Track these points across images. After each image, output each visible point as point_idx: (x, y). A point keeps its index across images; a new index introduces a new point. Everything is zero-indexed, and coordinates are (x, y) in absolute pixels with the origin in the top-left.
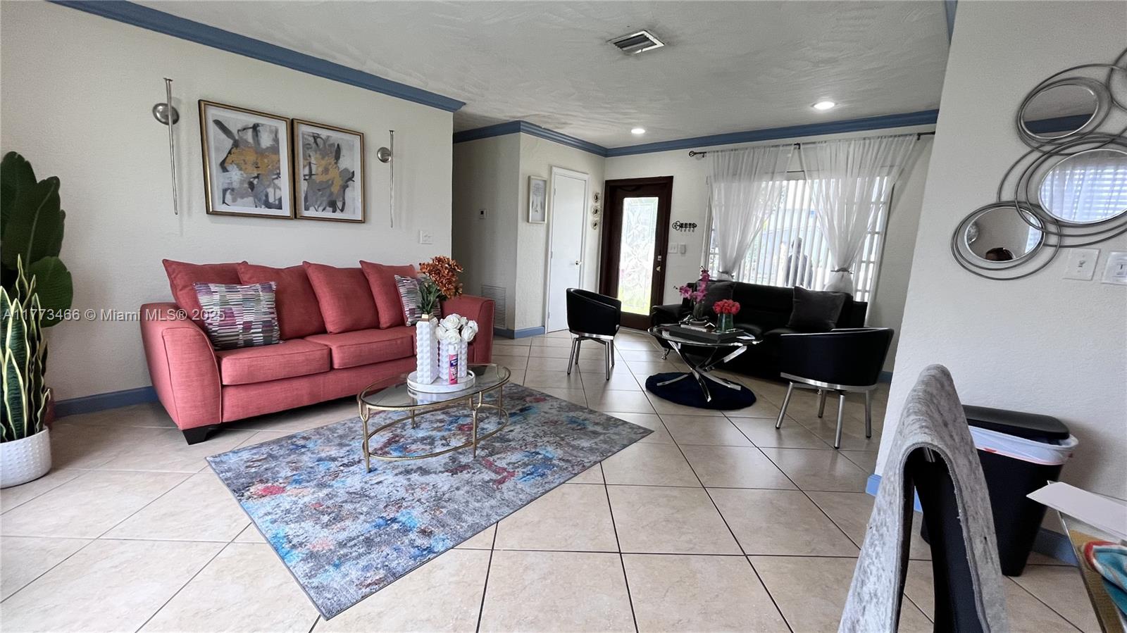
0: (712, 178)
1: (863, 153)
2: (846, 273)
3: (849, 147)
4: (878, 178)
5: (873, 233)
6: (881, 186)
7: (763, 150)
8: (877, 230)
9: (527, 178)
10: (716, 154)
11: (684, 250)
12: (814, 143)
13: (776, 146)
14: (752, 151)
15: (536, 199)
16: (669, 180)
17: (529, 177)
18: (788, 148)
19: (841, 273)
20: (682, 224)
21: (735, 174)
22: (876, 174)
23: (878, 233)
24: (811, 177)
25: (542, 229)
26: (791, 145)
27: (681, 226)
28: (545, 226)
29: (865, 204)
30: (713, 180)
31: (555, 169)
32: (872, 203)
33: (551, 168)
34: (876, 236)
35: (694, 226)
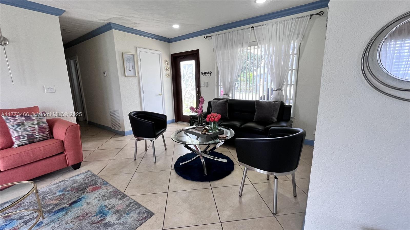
0: (216, 49)
1: (284, 28)
2: (280, 91)
3: (277, 26)
4: (292, 41)
5: (292, 70)
6: (294, 45)
7: (237, 32)
8: (294, 68)
9: (122, 54)
10: (216, 36)
11: (208, 85)
12: (260, 26)
13: (243, 29)
14: (232, 33)
15: (129, 65)
16: (198, 51)
17: (122, 53)
18: (248, 30)
19: (278, 91)
20: (205, 72)
21: (225, 45)
22: (291, 39)
23: (294, 70)
24: (260, 43)
25: (136, 79)
26: (250, 28)
27: (205, 73)
28: (137, 78)
29: (287, 55)
30: (216, 50)
31: (138, 49)
32: (290, 55)
33: (136, 48)
34: (294, 71)
35: (210, 73)
